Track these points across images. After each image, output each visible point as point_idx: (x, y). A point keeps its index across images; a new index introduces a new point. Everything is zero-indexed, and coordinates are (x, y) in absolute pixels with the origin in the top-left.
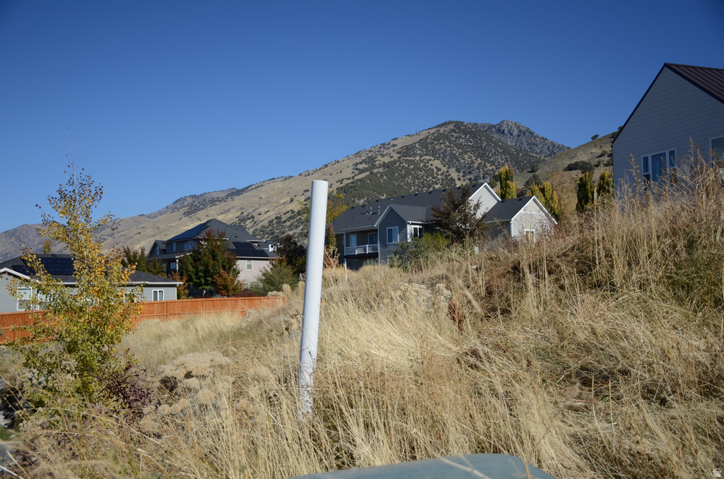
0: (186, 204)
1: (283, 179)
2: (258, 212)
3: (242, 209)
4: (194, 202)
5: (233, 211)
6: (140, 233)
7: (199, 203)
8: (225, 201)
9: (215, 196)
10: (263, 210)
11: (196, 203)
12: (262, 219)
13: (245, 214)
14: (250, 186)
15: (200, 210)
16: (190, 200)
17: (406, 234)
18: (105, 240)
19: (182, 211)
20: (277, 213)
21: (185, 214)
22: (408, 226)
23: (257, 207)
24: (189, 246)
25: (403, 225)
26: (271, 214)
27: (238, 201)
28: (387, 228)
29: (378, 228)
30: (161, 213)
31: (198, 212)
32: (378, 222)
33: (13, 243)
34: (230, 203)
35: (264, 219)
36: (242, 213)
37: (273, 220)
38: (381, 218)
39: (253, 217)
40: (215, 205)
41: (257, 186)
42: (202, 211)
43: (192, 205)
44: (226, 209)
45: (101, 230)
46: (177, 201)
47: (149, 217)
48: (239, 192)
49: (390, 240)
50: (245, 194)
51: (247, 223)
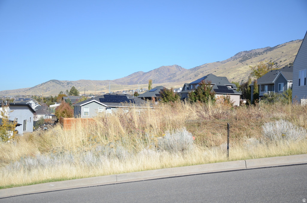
0: (241, 56)
1: (298, 41)
2: (280, 60)
3: (271, 59)
4: (245, 55)
5: (266, 60)
6: (215, 71)
7: (248, 55)
8: (262, 54)
9: (258, 51)
10: (282, 59)
11: (246, 55)
12: (281, 64)
13: (272, 62)
14: (278, 46)
15: (248, 59)
16: (243, 54)
17: (287, 87)
18: (199, 74)
19: (238, 60)
20: (291, 61)
21: (240, 61)
22: (288, 83)
23: (280, 58)
24: (196, 87)
25: (286, 83)
26: (287, 62)
27: (270, 54)
28: (279, 84)
29: (275, 83)
30: (228, 61)
31: (247, 60)
32: (274, 80)
33: (157, 75)
34: (265, 55)
35: (283, 65)
36: (271, 61)
37: (288, 65)
38: (276, 78)
39: (277, 63)
40: (257, 56)
41: (282, 45)
42: (249, 60)
43: (244, 56)
44: (262, 59)
45: (198, 70)
46: (237, 54)
47: (222, 63)
48: (271, 49)
49: (280, 90)
50: (275, 50)
51: (273, 66)
